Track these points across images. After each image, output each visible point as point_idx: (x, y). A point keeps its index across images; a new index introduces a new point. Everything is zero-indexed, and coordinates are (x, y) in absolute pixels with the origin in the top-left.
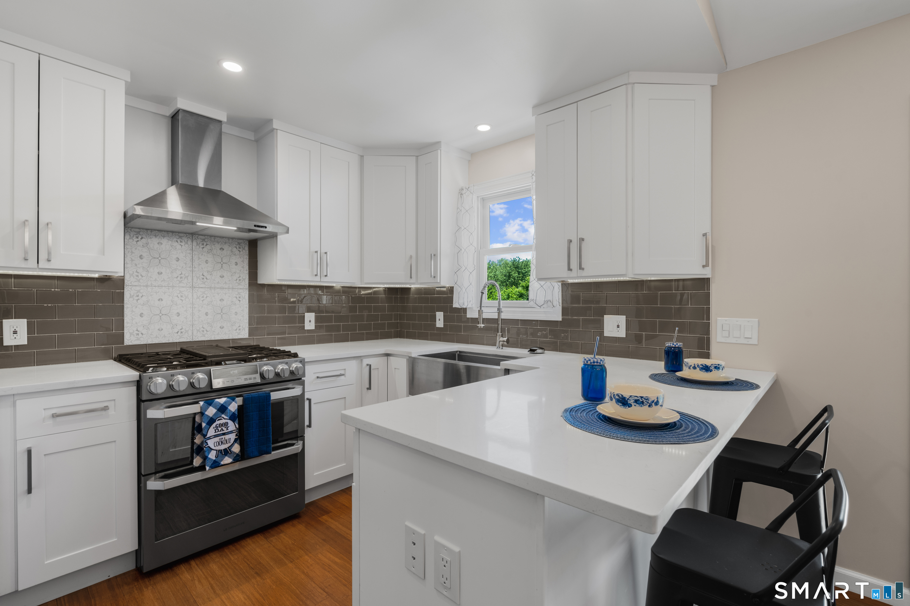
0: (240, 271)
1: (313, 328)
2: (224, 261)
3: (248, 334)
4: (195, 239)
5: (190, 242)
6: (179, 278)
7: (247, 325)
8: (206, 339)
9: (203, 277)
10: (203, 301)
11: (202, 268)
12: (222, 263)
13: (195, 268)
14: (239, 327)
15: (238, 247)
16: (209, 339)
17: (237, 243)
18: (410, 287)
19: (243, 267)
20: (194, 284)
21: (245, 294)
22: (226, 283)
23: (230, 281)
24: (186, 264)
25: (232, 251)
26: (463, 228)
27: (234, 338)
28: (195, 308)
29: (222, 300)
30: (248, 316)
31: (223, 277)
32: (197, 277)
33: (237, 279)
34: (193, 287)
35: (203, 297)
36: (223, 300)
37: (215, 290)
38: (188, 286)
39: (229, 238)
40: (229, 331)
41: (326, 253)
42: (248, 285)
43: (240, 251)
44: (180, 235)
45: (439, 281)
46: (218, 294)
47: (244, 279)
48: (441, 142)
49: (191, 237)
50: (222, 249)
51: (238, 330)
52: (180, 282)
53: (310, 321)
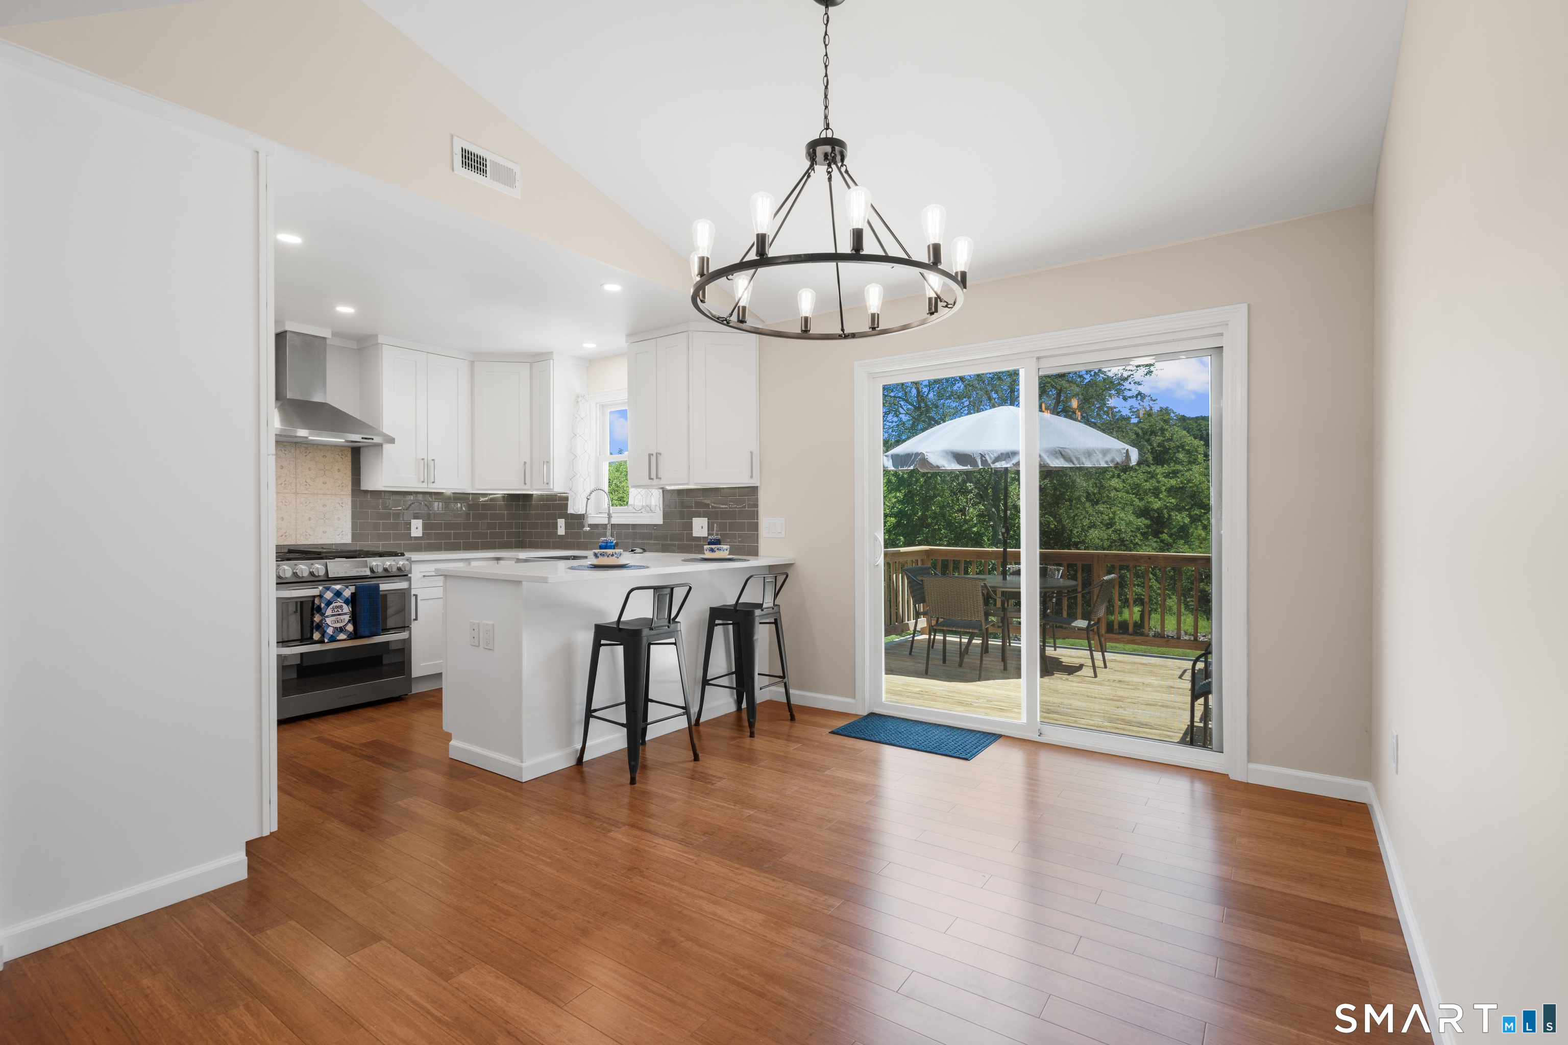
0: (343, 477)
1: (421, 535)
2: (327, 468)
3: (350, 539)
4: (298, 447)
5: (293, 451)
6: (283, 485)
7: (350, 531)
8: (309, 543)
9: (306, 483)
10: (306, 506)
11: (305, 476)
12: (325, 470)
13: (298, 475)
14: (342, 532)
15: (340, 454)
16: (312, 543)
17: (339, 450)
18: (532, 493)
19: (345, 474)
20: (297, 490)
21: (348, 500)
22: (328, 489)
23: (332, 487)
24: (289, 471)
25: (334, 459)
26: (578, 435)
27: (337, 543)
28: (298, 513)
29: (324, 506)
30: (351, 521)
31: (326, 483)
32: (300, 483)
33: (339, 486)
34: (296, 493)
35: (306, 503)
36: (326, 506)
37: (317, 496)
38: (291, 492)
39: (331, 446)
40: (332, 536)
41: (433, 460)
42: (351, 491)
43: (342, 458)
44: (285, 444)
45: (552, 488)
46: (321, 500)
47: (347, 486)
48: (552, 352)
49: (294, 446)
50: (324, 456)
51: (340, 535)
52: (285, 488)
53: (417, 528)
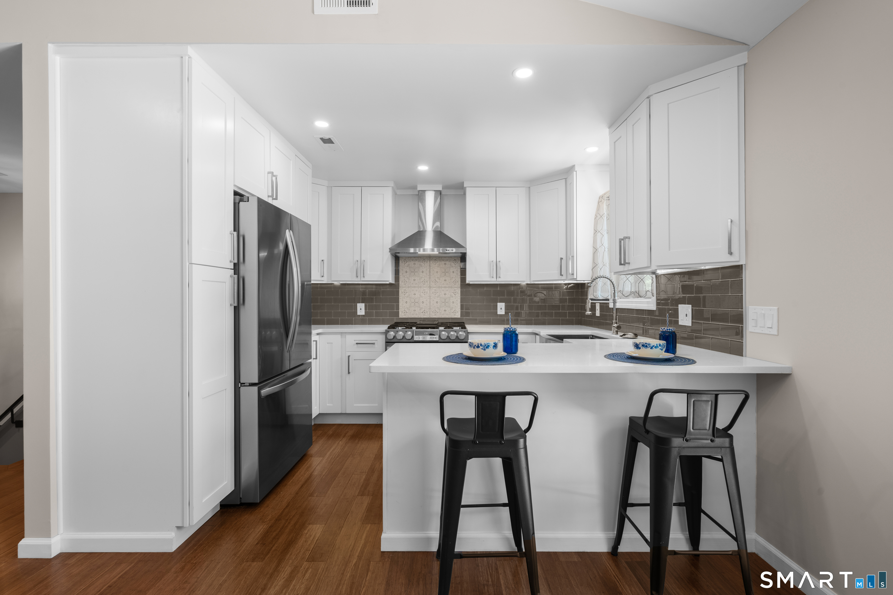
0: (456, 276)
1: (504, 313)
2: (446, 271)
3: (460, 315)
4: (431, 259)
5: (429, 262)
6: (423, 282)
7: (460, 310)
8: (437, 317)
9: (435, 281)
10: (435, 295)
11: (435, 276)
12: (445, 272)
13: (431, 276)
14: (455, 310)
15: (454, 262)
16: (438, 317)
17: (453, 260)
19: (457, 274)
20: (431, 285)
21: (459, 291)
22: (447, 284)
23: (449, 282)
24: (427, 274)
25: (451, 265)
26: (598, 231)
27: (452, 317)
28: (431, 299)
29: (445, 294)
30: (460, 304)
31: (446, 280)
32: (432, 281)
33: (453, 282)
34: (430, 287)
35: (435, 293)
36: (446, 294)
37: (441, 288)
38: (428, 286)
39: (449, 257)
40: (449, 313)
41: (500, 261)
42: (460, 285)
43: (455, 264)
44: (424, 258)
45: (575, 277)
46: (443, 290)
47: (458, 281)
48: (576, 165)
49: (429, 259)
50: (445, 264)
51: (454, 313)
52: (424, 284)
53: (501, 309)
